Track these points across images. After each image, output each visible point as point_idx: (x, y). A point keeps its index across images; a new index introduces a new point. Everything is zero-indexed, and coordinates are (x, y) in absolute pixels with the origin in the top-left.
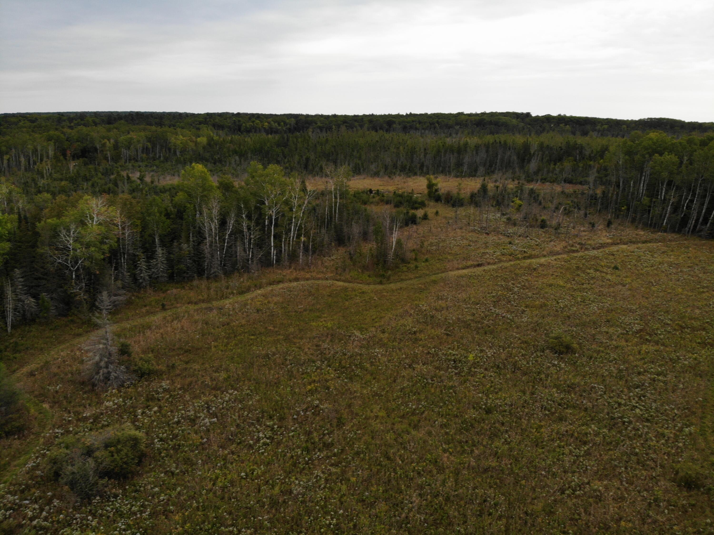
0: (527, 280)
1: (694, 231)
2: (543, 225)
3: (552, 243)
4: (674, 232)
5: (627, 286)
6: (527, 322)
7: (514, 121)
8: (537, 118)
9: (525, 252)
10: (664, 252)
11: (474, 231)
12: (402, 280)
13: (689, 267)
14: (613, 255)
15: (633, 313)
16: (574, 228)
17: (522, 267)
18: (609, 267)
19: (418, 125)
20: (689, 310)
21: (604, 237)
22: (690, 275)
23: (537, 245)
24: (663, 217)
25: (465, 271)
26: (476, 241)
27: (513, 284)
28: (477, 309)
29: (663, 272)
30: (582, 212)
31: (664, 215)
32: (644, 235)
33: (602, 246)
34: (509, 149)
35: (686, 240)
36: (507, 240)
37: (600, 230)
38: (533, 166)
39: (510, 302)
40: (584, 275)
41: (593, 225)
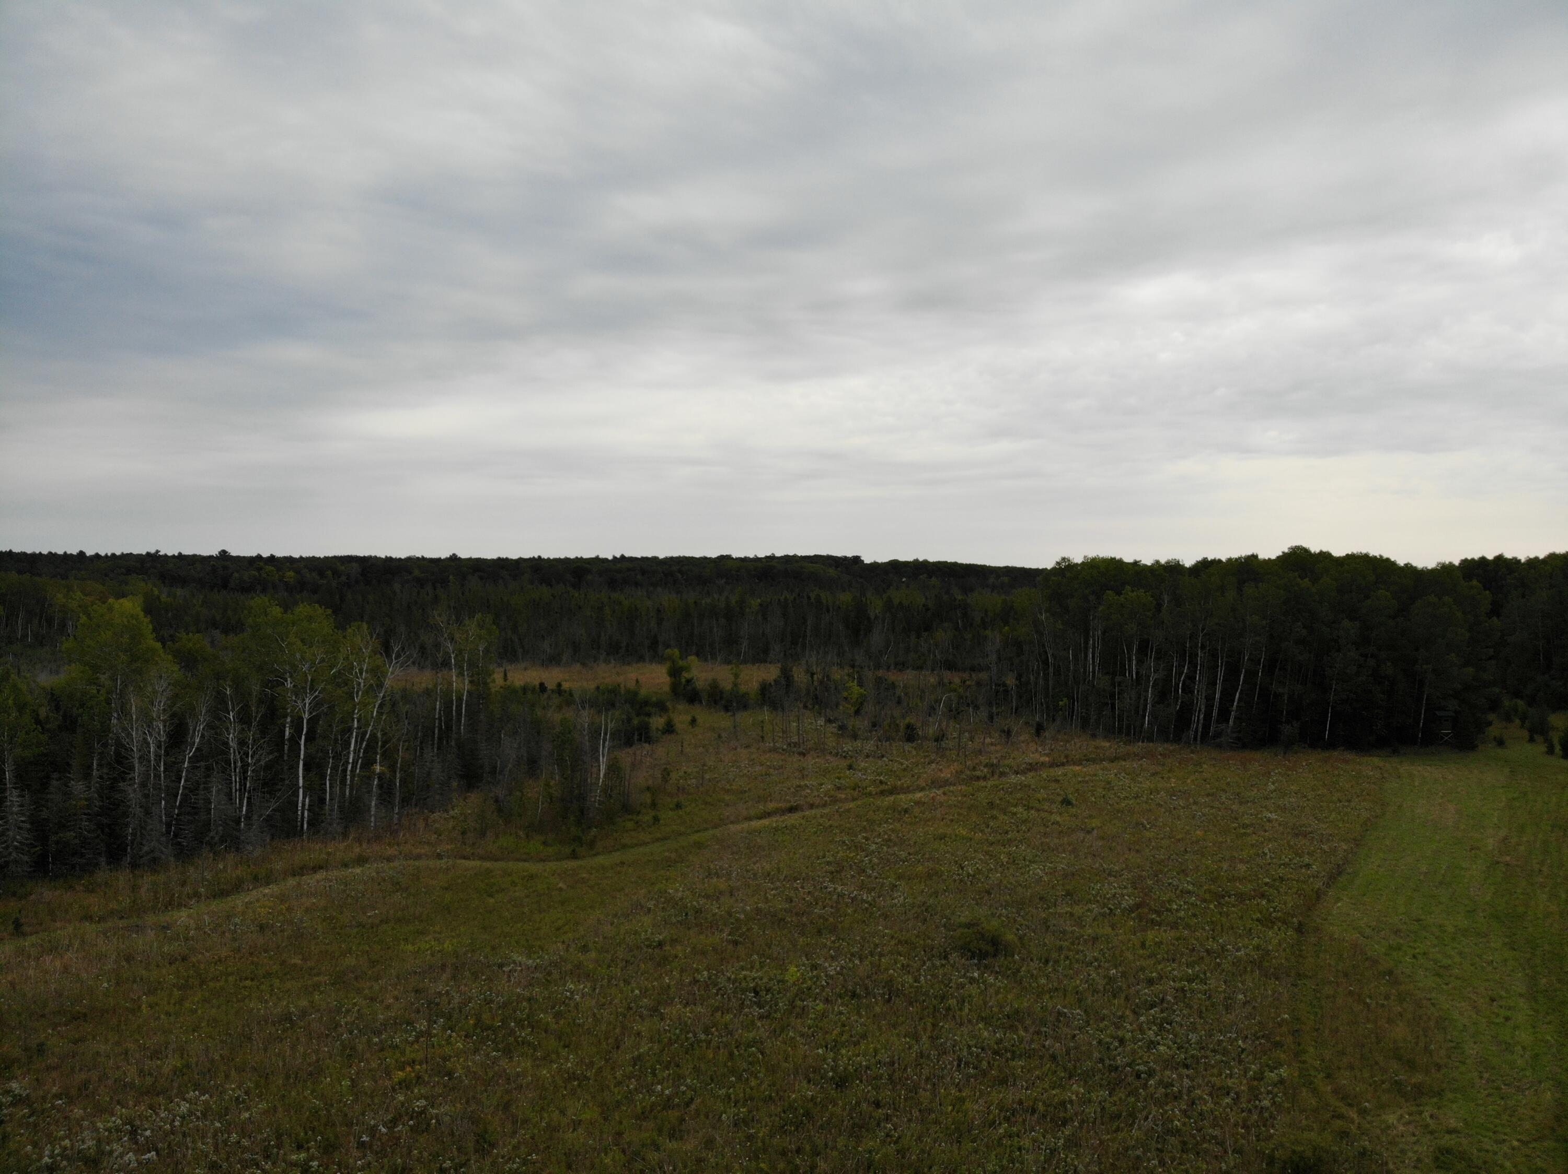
0: (893, 830)
1: (1207, 738)
2: (911, 735)
3: (934, 765)
4: (1167, 740)
5: (1095, 831)
6: (903, 905)
7: (832, 572)
8: (875, 566)
9: (881, 782)
10: (1153, 774)
11: (774, 750)
12: (624, 846)
13: (1208, 795)
14: (1057, 781)
15: (1115, 877)
16: (972, 739)
17: (878, 808)
18: (1053, 802)
19: (639, 577)
20: (1225, 866)
21: (1033, 753)
22: (1212, 807)
23: (905, 770)
24: (1141, 712)
25: (766, 822)
26: (781, 767)
27: (867, 839)
28: (797, 889)
29: (1160, 805)
30: (983, 714)
31: (1141, 707)
32: (1110, 747)
33: (1033, 767)
34: (828, 611)
35: (1192, 752)
36: (844, 763)
37: (1023, 742)
38: (877, 638)
39: (864, 871)
40: (1006, 818)
41: (1008, 733)
